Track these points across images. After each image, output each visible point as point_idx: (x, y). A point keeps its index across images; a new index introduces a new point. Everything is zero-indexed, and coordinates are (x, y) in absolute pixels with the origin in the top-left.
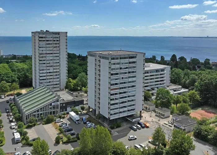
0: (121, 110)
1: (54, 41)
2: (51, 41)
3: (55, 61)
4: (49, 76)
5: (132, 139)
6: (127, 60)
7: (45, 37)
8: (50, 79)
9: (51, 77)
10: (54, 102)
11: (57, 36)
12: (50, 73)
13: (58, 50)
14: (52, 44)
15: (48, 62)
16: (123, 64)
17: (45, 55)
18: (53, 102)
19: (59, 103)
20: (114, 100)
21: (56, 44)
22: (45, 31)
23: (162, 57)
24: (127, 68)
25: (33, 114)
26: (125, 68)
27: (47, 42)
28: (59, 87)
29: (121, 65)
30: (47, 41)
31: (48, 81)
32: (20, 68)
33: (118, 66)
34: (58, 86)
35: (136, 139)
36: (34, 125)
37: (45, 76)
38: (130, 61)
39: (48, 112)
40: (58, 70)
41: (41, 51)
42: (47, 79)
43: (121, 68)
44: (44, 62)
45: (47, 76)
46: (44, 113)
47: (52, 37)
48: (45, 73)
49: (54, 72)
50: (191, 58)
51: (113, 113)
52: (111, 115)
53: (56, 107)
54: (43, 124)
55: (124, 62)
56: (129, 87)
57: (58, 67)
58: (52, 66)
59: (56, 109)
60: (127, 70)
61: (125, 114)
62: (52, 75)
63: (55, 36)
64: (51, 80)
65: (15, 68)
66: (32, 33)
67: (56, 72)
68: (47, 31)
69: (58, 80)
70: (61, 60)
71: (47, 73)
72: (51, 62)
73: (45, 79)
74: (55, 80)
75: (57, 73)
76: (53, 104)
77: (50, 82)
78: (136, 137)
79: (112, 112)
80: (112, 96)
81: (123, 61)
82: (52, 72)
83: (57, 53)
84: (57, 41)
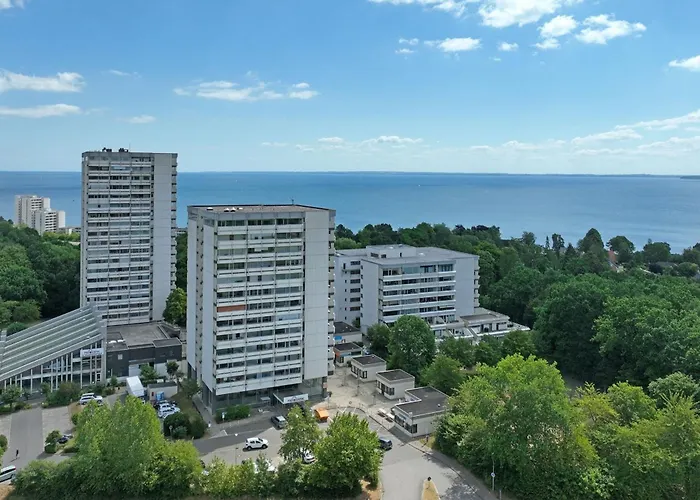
0: (253, 370)
1: (137, 178)
2: (125, 178)
3: (136, 237)
4: (116, 279)
5: (253, 446)
6: (270, 229)
7: (108, 168)
8: (119, 288)
9: (122, 283)
10: (87, 347)
11: (146, 164)
12: (120, 270)
13: (147, 205)
14: (127, 187)
15: (114, 238)
16: (256, 238)
17: (105, 220)
18: (84, 348)
19: (102, 351)
20: (231, 338)
21: (141, 187)
22: (115, 150)
23: (555, 237)
24: (271, 250)
25: (22, 378)
26: (263, 252)
27: (114, 182)
28: (146, 313)
29: (250, 242)
30: (115, 178)
31: (115, 293)
32: (58, 257)
33: (240, 244)
34: (146, 309)
35: (264, 447)
36: (18, 408)
37: (102, 280)
38: (279, 232)
39: (69, 375)
40: (145, 264)
41: (93, 205)
42: (111, 288)
43: (251, 251)
44: (105, 238)
45: (111, 279)
46: (54, 377)
47: (127, 168)
48: (106, 270)
49: (133, 269)
50: (650, 240)
51: (225, 377)
52: (219, 381)
53: (93, 362)
54: (45, 407)
55: (259, 232)
56: (278, 304)
57: (144, 255)
58: (126, 251)
59: (93, 368)
60: (270, 257)
61: (267, 383)
62: (127, 278)
63: (137, 164)
64: (122, 293)
65: (44, 260)
66: (83, 155)
67: (141, 268)
68: (122, 150)
69: (146, 291)
70: (154, 235)
71: (112, 270)
72: (124, 238)
73: (106, 289)
74: (133, 292)
75: (144, 273)
76: (83, 353)
77: (119, 297)
78: (265, 442)
79: (223, 373)
80: (221, 329)
81: (255, 230)
82: (127, 269)
83: (144, 214)
84: (146, 178)
